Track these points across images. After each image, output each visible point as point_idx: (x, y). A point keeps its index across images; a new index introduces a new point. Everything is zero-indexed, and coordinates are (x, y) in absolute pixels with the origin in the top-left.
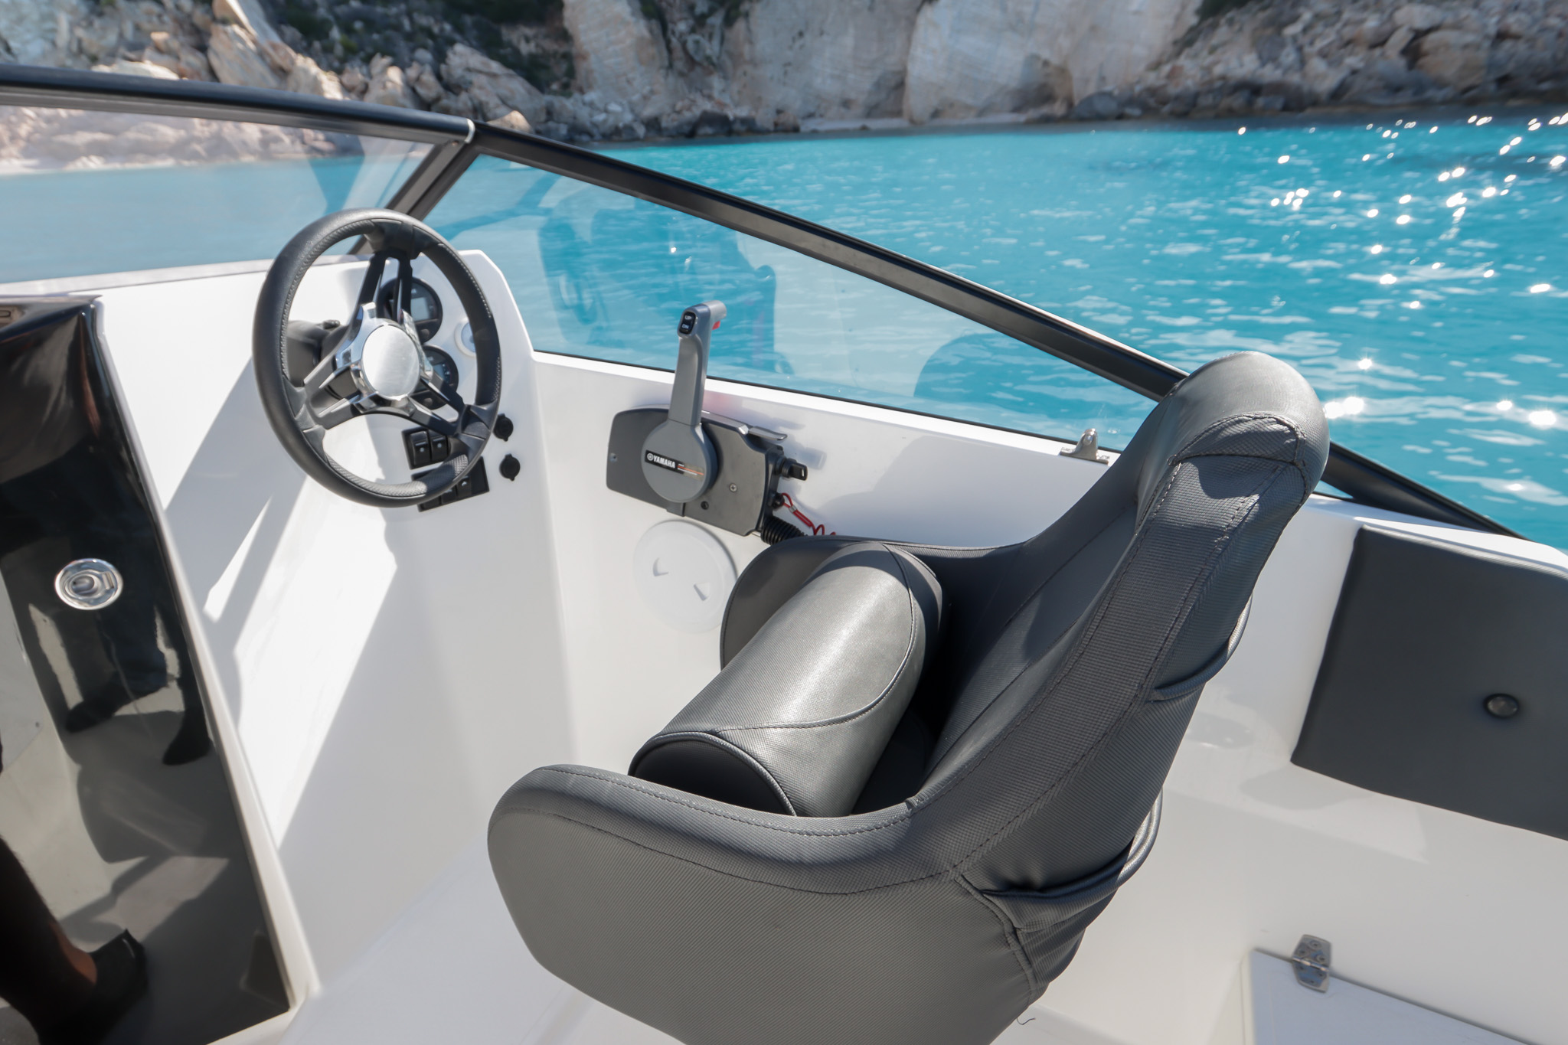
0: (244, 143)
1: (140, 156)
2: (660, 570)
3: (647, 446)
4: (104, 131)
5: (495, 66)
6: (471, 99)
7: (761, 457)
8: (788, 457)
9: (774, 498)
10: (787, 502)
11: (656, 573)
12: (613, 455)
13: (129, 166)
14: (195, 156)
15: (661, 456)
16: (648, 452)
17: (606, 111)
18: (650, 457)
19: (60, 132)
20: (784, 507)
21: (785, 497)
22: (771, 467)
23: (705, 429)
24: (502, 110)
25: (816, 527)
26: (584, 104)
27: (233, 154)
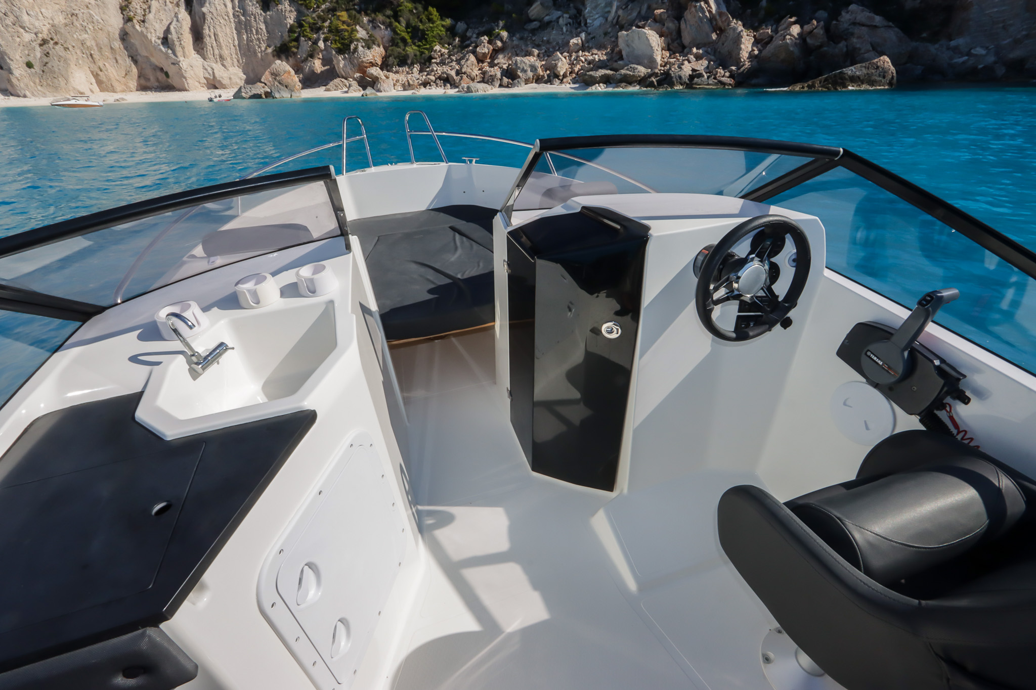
0: (680, 77)
1: (623, 84)
2: (847, 403)
3: (870, 347)
4: (611, 70)
5: (878, 19)
6: (847, 46)
7: (941, 382)
8: (960, 388)
9: (939, 404)
10: (948, 409)
11: (845, 404)
12: (847, 341)
13: (616, 90)
14: (651, 85)
15: (875, 356)
16: (868, 351)
17: (969, 54)
18: (869, 353)
19: (592, 70)
20: (944, 411)
21: (948, 405)
22: (945, 389)
23: (910, 353)
24: (872, 54)
25: (961, 430)
26: (948, 48)
27: (672, 84)
